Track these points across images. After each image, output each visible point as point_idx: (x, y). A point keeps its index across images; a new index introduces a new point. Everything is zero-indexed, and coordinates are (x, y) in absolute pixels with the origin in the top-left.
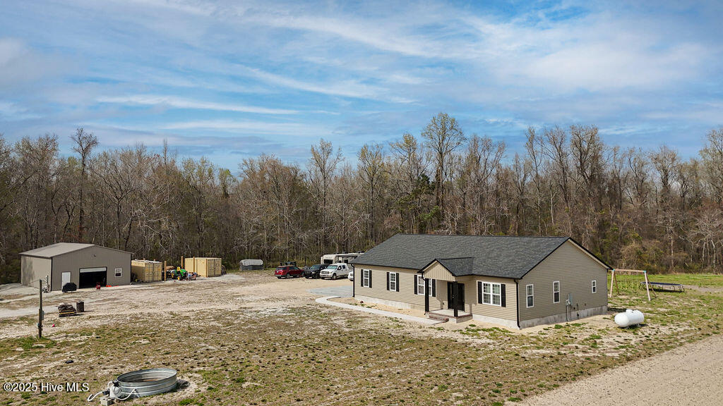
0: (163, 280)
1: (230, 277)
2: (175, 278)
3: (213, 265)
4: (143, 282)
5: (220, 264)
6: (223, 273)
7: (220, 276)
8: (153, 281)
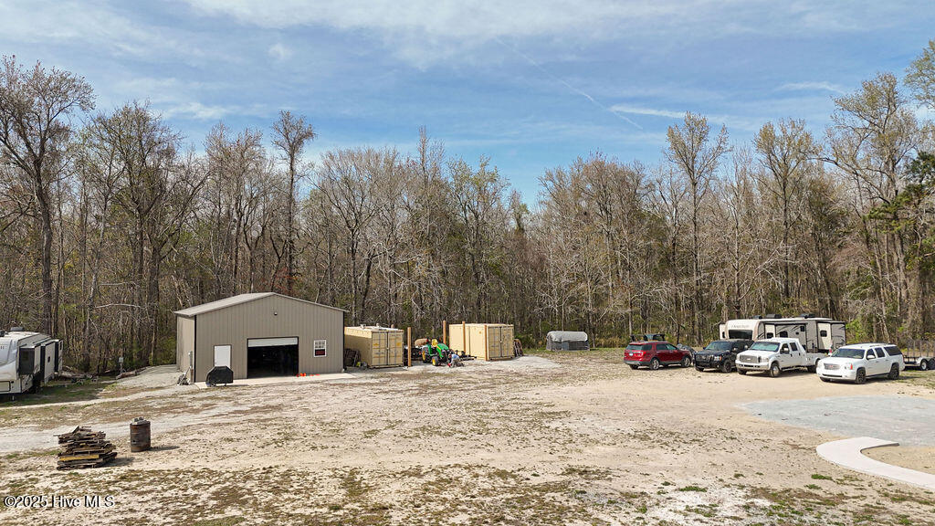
0: (406, 364)
1: (531, 363)
2: (428, 361)
3: (497, 338)
4: (368, 368)
5: (512, 337)
6: (518, 354)
7: (511, 359)
8: (388, 367)
